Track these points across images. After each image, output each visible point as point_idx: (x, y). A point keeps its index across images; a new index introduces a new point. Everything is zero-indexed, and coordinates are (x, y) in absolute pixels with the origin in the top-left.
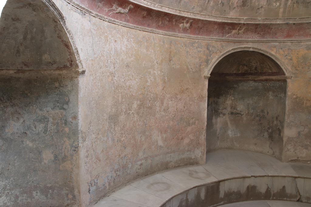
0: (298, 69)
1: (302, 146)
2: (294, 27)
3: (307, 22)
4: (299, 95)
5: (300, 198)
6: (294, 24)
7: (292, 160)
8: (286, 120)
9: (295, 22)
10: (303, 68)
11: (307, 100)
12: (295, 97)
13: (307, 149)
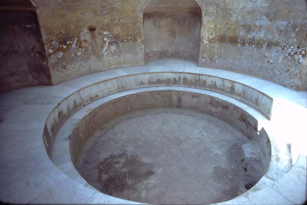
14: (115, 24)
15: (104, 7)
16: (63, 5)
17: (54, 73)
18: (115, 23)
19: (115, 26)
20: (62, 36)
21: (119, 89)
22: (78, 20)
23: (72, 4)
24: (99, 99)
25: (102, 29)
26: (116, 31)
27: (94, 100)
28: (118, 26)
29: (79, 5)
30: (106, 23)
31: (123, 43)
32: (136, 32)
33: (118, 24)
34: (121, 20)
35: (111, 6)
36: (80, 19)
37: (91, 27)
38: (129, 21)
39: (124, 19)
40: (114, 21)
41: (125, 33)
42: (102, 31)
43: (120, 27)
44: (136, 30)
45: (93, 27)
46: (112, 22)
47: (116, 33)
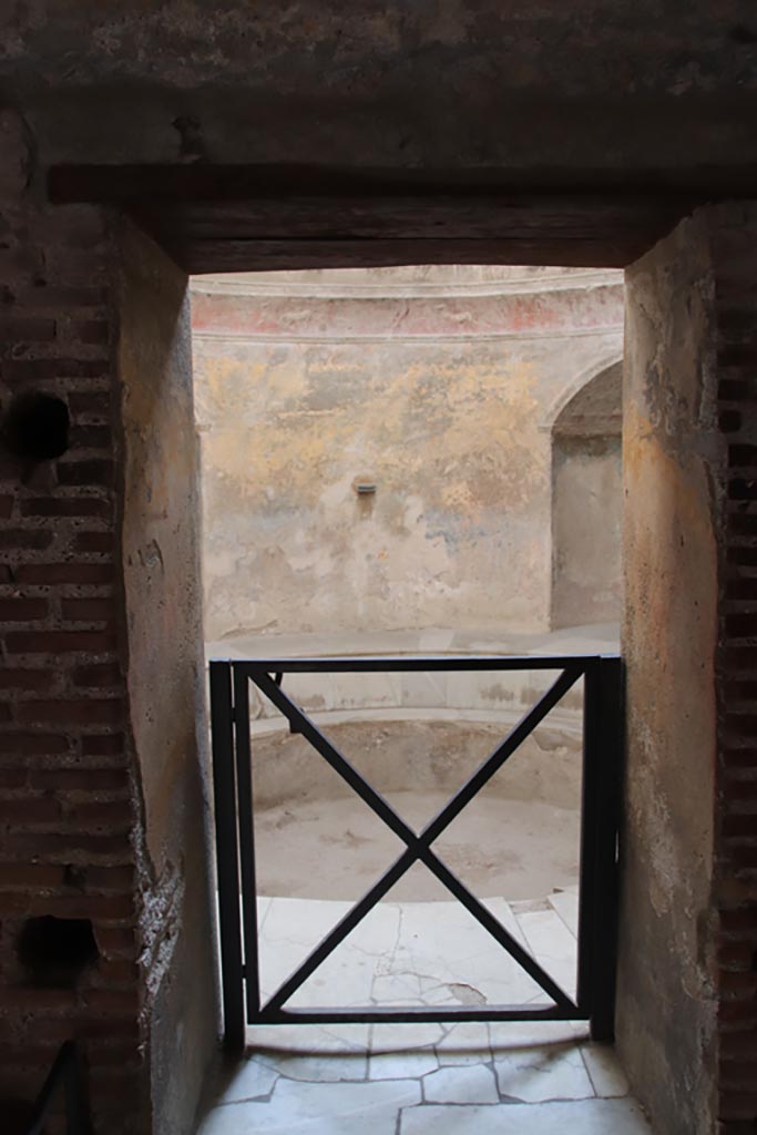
0: (223, 405)
1: (247, 596)
2: (208, 301)
3: (236, 293)
4: (229, 472)
5: (262, 710)
6: (209, 295)
7: (228, 634)
8: (206, 536)
9: (211, 292)
10: (232, 404)
11: (248, 482)
12: (220, 475)
13: (256, 599)
14: (449, 474)
15: (417, 417)
16: (283, 416)
17: (218, 604)
18: (448, 469)
20: (265, 502)
22: (324, 458)
23: (312, 413)
24: (325, 711)
25: (399, 488)
26: (449, 496)
28: (459, 481)
29: (331, 415)
30: (414, 469)
31: (472, 541)
32: (522, 505)
33: (458, 474)
34: (472, 459)
35: (438, 416)
36: (331, 456)
37: (362, 481)
38: (500, 465)
39: (484, 457)
40: (446, 462)
41: (481, 507)
42: (400, 493)
43: (465, 483)
44: (524, 496)
45: (369, 482)
46: (439, 468)
47: (450, 502)
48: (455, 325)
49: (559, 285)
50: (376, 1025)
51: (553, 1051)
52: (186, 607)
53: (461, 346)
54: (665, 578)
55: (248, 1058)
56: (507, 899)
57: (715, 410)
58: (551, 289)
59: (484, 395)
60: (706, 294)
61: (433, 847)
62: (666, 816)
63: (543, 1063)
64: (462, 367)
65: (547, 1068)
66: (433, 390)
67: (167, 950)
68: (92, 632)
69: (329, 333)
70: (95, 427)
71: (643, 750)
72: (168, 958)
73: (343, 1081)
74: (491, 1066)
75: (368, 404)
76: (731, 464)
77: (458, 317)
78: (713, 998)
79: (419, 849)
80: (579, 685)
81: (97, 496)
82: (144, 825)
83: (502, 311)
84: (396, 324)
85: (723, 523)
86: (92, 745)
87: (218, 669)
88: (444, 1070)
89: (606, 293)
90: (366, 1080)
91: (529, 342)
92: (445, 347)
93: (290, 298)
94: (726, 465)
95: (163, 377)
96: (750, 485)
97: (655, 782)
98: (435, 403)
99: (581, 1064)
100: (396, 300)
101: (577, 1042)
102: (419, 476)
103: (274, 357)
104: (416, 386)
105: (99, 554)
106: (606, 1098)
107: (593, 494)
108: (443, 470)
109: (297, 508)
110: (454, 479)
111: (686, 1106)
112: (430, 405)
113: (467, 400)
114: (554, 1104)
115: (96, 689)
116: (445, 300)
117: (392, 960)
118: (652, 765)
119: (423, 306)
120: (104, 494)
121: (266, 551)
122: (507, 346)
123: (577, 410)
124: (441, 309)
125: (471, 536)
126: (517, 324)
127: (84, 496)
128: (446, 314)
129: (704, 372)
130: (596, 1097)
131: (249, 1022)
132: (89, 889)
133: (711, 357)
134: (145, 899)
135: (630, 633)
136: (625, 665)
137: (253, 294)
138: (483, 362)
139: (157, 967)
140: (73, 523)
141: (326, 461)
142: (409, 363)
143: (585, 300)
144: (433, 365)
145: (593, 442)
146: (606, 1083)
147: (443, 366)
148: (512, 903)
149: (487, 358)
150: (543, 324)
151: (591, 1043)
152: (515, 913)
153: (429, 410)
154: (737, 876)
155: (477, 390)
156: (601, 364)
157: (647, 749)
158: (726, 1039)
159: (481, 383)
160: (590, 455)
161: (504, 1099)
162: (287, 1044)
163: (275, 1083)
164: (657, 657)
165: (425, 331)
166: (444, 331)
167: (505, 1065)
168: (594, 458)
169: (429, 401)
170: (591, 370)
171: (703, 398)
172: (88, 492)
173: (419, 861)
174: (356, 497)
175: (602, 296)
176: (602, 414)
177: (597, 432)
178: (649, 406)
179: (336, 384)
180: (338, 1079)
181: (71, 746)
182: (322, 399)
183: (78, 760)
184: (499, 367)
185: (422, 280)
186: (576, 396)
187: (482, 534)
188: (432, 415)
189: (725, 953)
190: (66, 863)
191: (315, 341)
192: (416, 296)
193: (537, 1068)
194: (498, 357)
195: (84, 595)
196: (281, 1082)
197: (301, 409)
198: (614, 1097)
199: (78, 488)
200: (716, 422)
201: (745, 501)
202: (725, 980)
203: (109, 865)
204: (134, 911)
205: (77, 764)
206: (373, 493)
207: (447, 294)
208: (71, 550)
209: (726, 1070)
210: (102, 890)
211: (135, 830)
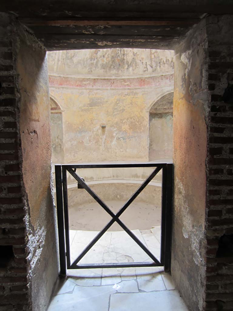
0: (68, 105)
2: (64, 79)
7: (70, 162)
10: (70, 105)
11: (74, 124)
12: (67, 123)
14: (124, 123)
15: (116, 109)
16: (83, 108)
17: (67, 154)
18: (124, 121)
19: (124, 124)
20: (79, 129)
21: (114, 176)
22: (93, 119)
23: (90, 108)
24: (94, 181)
25: (112, 126)
26: (124, 128)
27: (89, 180)
29: (95, 108)
30: (115, 122)
31: (130, 139)
32: (142, 130)
33: (126, 123)
34: (129, 119)
35: (121, 108)
36: (95, 118)
37: (103, 125)
38: (136, 120)
39: (132, 119)
40: (123, 120)
41: (132, 131)
42: (112, 128)
43: (128, 125)
44: (142, 128)
45: (105, 125)
46: (122, 121)
47: (124, 130)
48: (125, 86)
49: (151, 75)
50: (104, 269)
51: (154, 275)
52: (47, 149)
53: (126, 91)
54: (188, 139)
55: (67, 279)
56: (139, 230)
57: (207, 84)
58: (149, 76)
59: (133, 103)
60: (205, 47)
61: (119, 218)
62: (188, 210)
63: (151, 279)
64: (127, 96)
65: (152, 281)
66: (120, 102)
67: (39, 252)
68: (10, 154)
69: (94, 87)
70: (9, 87)
71: (180, 190)
72: (39, 254)
73: (94, 286)
74: (136, 280)
75: (104, 105)
76: (212, 101)
77: (126, 84)
78: (204, 266)
79: (115, 218)
80: (161, 172)
81: (10, 110)
82: (29, 214)
83: (137, 82)
84: (111, 85)
85: (209, 119)
86: (11, 190)
87: (57, 168)
88: (123, 282)
89: (163, 77)
90: (101, 285)
91: (143, 90)
92: (123, 91)
93: (84, 78)
94: (210, 101)
95: (37, 78)
96: (218, 107)
97: (184, 199)
98: (121, 105)
99: (162, 280)
100: (111, 79)
101: (160, 273)
102: (117, 123)
103: (81, 93)
104: (116, 101)
105: (12, 129)
106: (169, 290)
107: (159, 128)
108: (123, 121)
109: (87, 131)
110: (125, 124)
111: (194, 296)
112: (119, 106)
113: (129, 104)
114: (154, 292)
115: (12, 172)
116: (123, 79)
117: (109, 248)
118: (183, 194)
119: (118, 81)
120: (13, 109)
121: (79, 142)
122: (138, 91)
123: (156, 107)
124: (122, 82)
125: (130, 138)
126: (141, 85)
127: (6, 110)
128: (123, 83)
129: (203, 72)
130: (166, 290)
131: (68, 269)
132: (11, 236)
133: (206, 67)
134: (29, 238)
135: (175, 156)
136: (174, 166)
137: (75, 77)
138: (132, 95)
139: (35, 258)
140: (3, 119)
141: (94, 120)
142: (114, 95)
143: (158, 79)
144: (120, 96)
145: (159, 115)
146: (169, 285)
147: (123, 96)
148: (141, 231)
149: (133, 94)
150: (147, 85)
151: (164, 273)
152: (142, 234)
153: (119, 107)
154: (212, 229)
155: (131, 102)
156: (161, 95)
157: (181, 190)
158: (208, 278)
159: (132, 100)
160: (158, 118)
161: (140, 291)
162: (78, 275)
163: (74, 287)
164: (185, 163)
165: (118, 87)
166: (123, 87)
167: (140, 280)
168: (159, 119)
169: (119, 105)
170: (159, 97)
171: (203, 80)
172: (7, 109)
173: (115, 222)
174: (101, 129)
175: (162, 78)
176: (161, 108)
177: (160, 112)
178: (182, 89)
179: (96, 100)
180: (93, 285)
181: (4, 191)
182: (93, 104)
183: (6, 195)
184: (136, 96)
185: (117, 74)
186: (155, 103)
187: (132, 137)
188: (120, 108)
189: (208, 252)
190: (3, 228)
191: (91, 89)
192: (116, 78)
193: (149, 281)
194: (136, 93)
195: (7, 142)
196: (76, 287)
197: (87, 107)
198: (171, 290)
199: (4, 107)
200: (207, 87)
201: (216, 113)
202: (208, 260)
203: (17, 228)
204: (25, 242)
205: (6, 196)
206: (105, 127)
207: (123, 78)
208: (3, 128)
209: (208, 287)
210: (15, 236)
211: (25, 217)
